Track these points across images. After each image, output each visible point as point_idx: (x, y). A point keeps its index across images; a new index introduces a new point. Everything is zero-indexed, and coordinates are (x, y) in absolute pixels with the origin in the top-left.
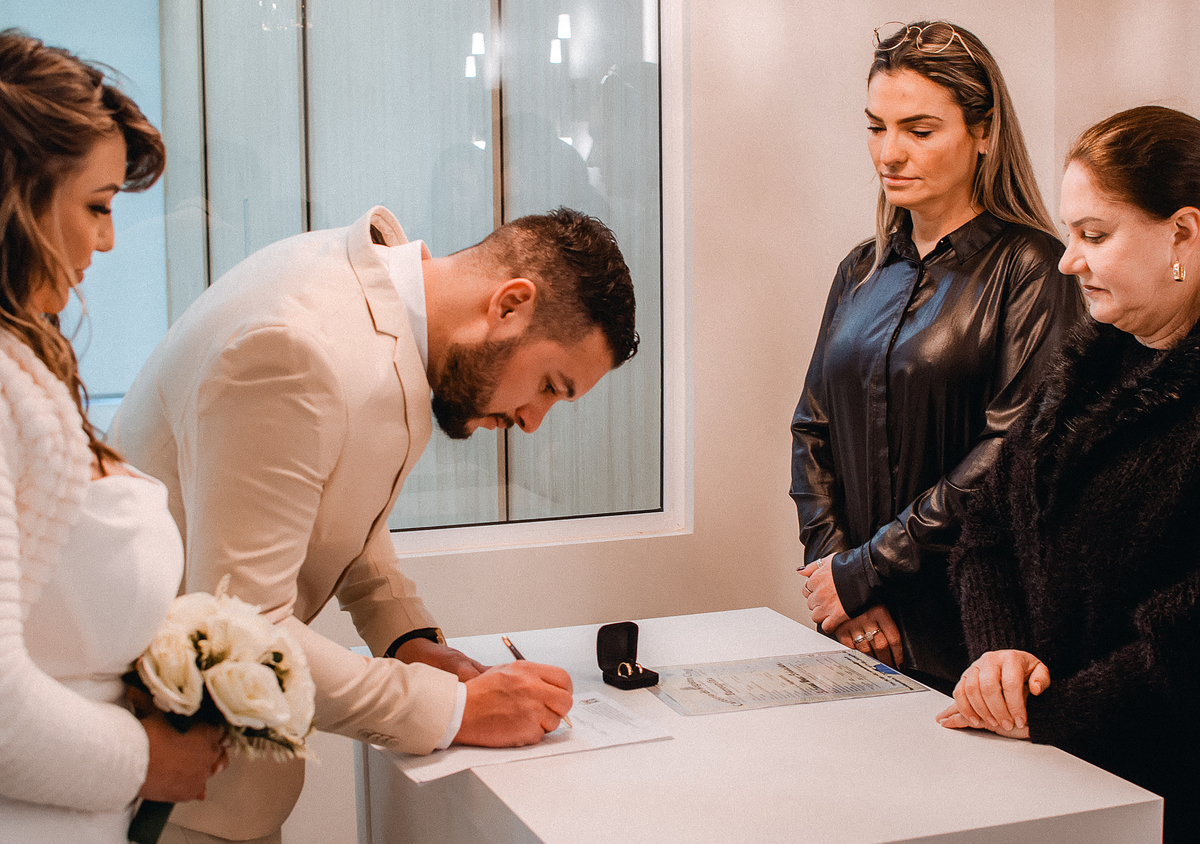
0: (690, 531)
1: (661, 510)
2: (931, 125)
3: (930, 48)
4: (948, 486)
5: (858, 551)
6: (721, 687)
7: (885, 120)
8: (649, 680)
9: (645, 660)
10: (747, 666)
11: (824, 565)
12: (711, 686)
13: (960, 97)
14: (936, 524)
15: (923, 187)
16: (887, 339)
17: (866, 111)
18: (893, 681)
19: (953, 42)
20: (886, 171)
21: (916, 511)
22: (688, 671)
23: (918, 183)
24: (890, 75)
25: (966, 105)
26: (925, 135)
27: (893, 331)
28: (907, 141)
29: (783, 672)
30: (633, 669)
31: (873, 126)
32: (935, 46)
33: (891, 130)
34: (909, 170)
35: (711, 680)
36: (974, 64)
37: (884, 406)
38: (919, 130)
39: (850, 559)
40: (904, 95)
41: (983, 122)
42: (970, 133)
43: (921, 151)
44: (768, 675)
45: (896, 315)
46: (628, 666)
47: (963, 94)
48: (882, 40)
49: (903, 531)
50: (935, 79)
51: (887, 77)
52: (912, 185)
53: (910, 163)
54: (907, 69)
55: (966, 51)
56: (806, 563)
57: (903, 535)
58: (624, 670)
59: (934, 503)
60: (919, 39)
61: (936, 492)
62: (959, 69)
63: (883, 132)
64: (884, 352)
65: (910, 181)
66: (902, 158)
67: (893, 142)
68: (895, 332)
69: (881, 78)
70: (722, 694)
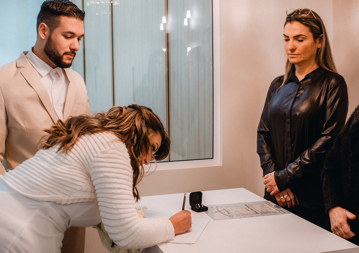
0: (221, 165)
1: (213, 158)
2: (303, 38)
3: (303, 15)
4: (310, 151)
5: (282, 171)
6: (227, 211)
7: (289, 37)
8: (205, 209)
9: (204, 203)
10: (236, 205)
11: (271, 176)
12: (224, 211)
13: (312, 30)
14: (307, 163)
15: (301, 57)
16: (290, 105)
17: (284, 34)
18: (280, 210)
19: (309, 14)
20: (289, 52)
21: (301, 159)
22: (217, 207)
23: (299, 56)
24: (291, 23)
25: (313, 32)
26: (301, 41)
27: (292, 102)
28: (296, 43)
29: (246, 207)
30: (200, 206)
31: (286, 39)
32: (304, 15)
33: (291, 40)
34: (296, 52)
35: (224, 209)
36: (316, 20)
37: (289, 125)
38: (300, 39)
39: (280, 174)
40: (295, 29)
41: (319, 38)
42: (315, 41)
43: (300, 46)
44: (241, 208)
45: (292, 98)
46: (199, 205)
47: (313, 29)
48: (288, 14)
49: (297, 165)
50: (304, 24)
51: (290, 24)
52: (297, 57)
53: (297, 50)
54: (296, 21)
55: (314, 17)
56: (264, 175)
57: (297, 167)
58: (198, 206)
59: (306, 156)
60: (300, 13)
61: (307, 152)
62: (312, 22)
63: (289, 41)
64: (289, 108)
65: (297, 56)
66: (294, 48)
67: (292, 43)
68: (292, 103)
69: (288, 24)
70: (227, 214)
